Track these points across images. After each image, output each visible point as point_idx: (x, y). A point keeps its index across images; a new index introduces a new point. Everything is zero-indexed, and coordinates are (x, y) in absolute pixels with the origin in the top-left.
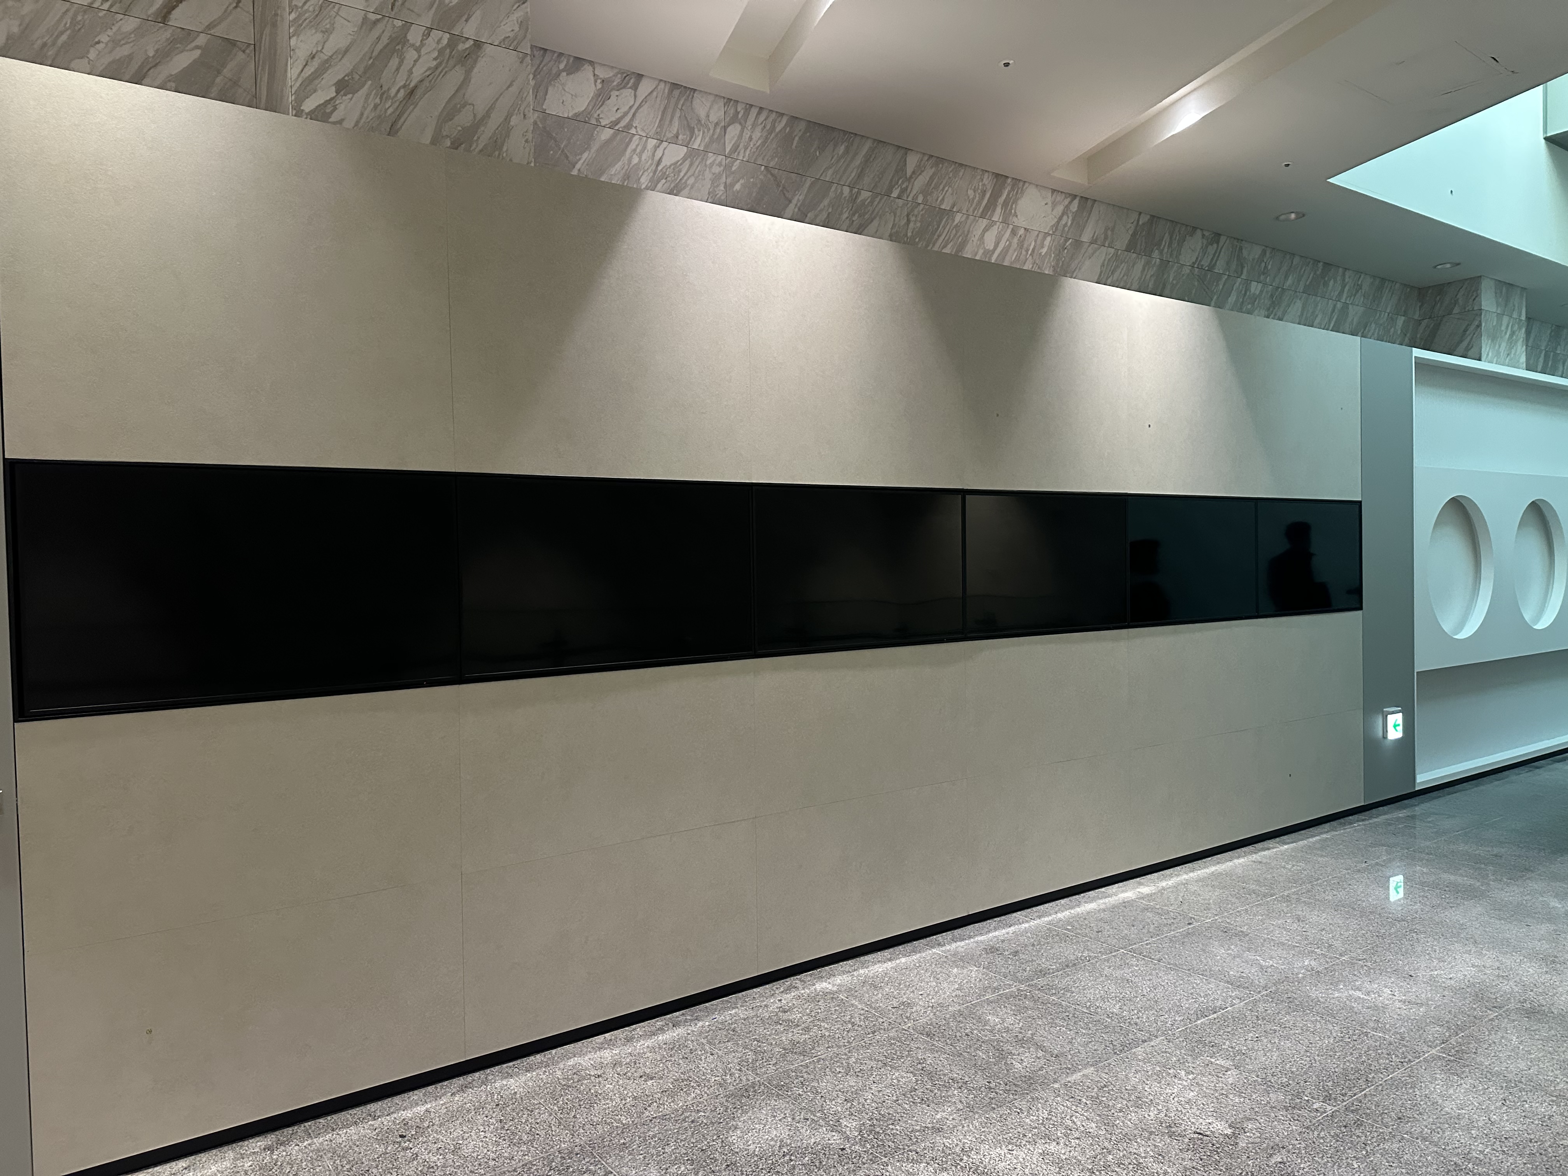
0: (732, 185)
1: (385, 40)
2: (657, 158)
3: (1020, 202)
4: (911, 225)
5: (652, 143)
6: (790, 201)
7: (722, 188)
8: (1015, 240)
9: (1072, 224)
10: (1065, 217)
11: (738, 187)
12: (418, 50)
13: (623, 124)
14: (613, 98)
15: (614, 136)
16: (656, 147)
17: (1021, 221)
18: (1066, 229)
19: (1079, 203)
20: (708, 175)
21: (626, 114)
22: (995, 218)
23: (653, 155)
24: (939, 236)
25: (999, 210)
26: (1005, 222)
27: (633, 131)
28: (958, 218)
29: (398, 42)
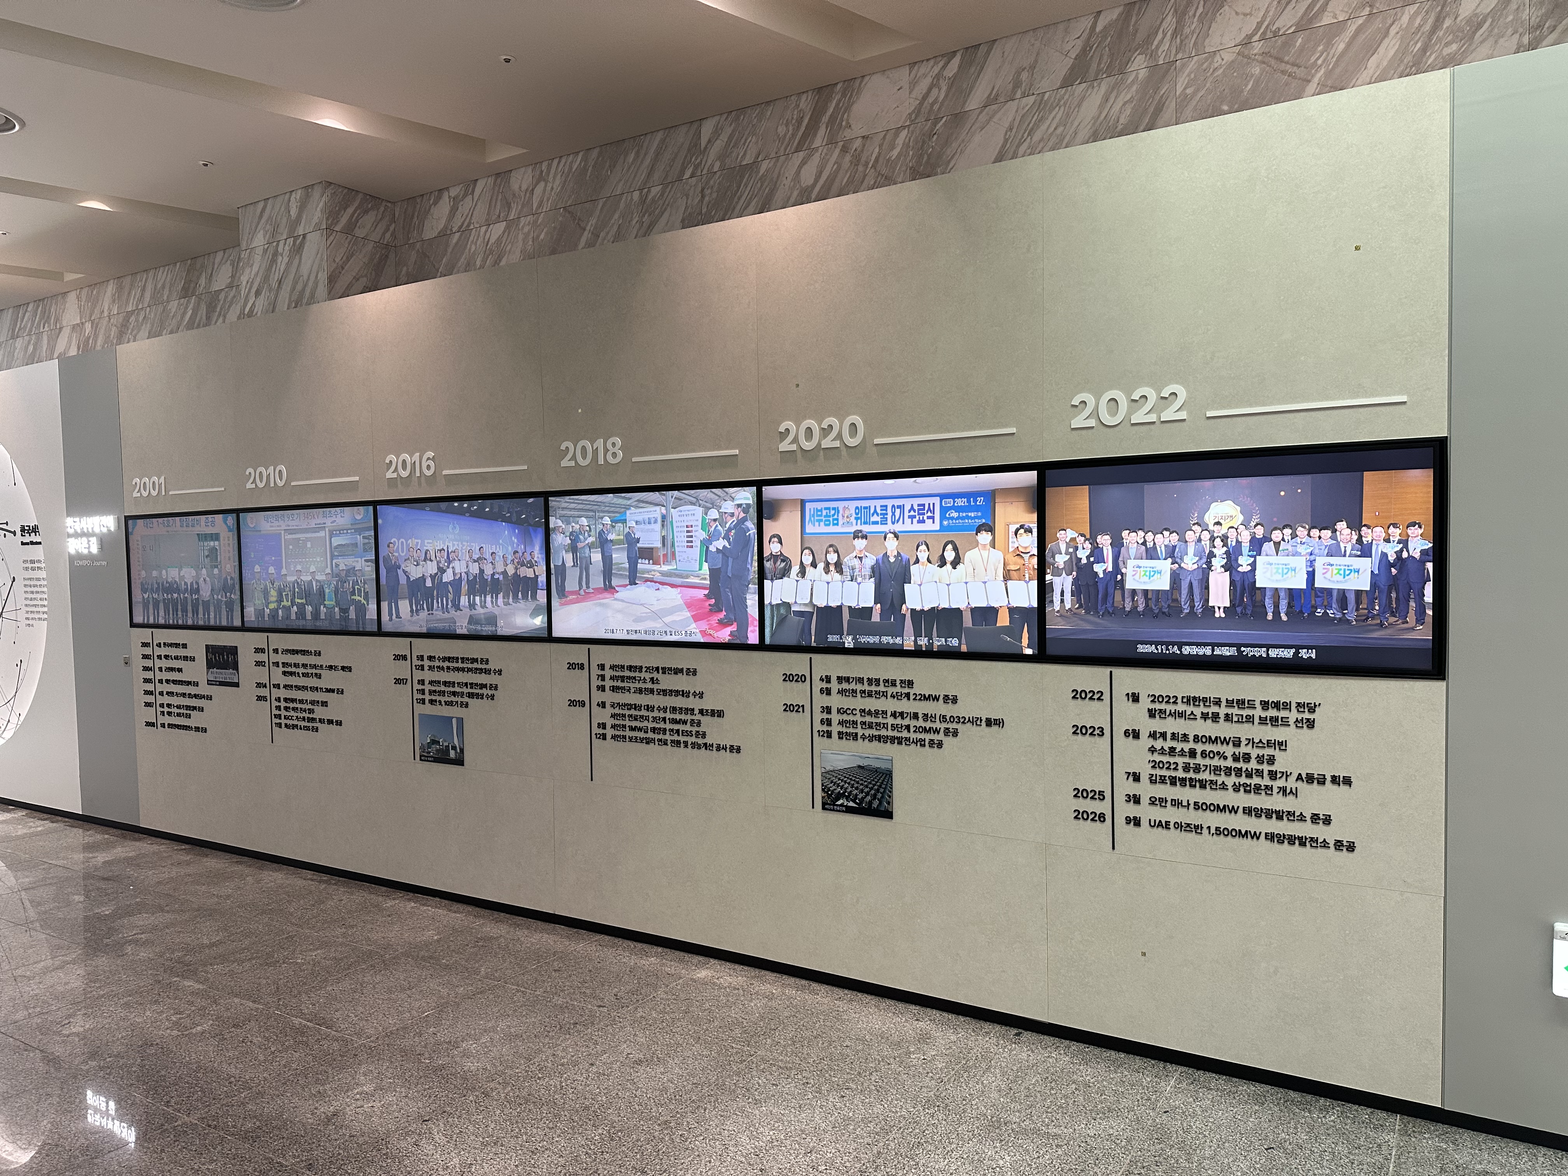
3: (855, 107)
4: (707, 199)
8: (848, 158)
9: (946, 96)
10: (935, 92)
12: (282, 256)
13: (466, 224)
17: (858, 129)
18: (936, 107)
19: (962, 60)
22: (817, 142)
23: (484, 239)
24: (739, 199)
25: (822, 131)
26: (831, 141)
27: (472, 227)
28: (764, 166)
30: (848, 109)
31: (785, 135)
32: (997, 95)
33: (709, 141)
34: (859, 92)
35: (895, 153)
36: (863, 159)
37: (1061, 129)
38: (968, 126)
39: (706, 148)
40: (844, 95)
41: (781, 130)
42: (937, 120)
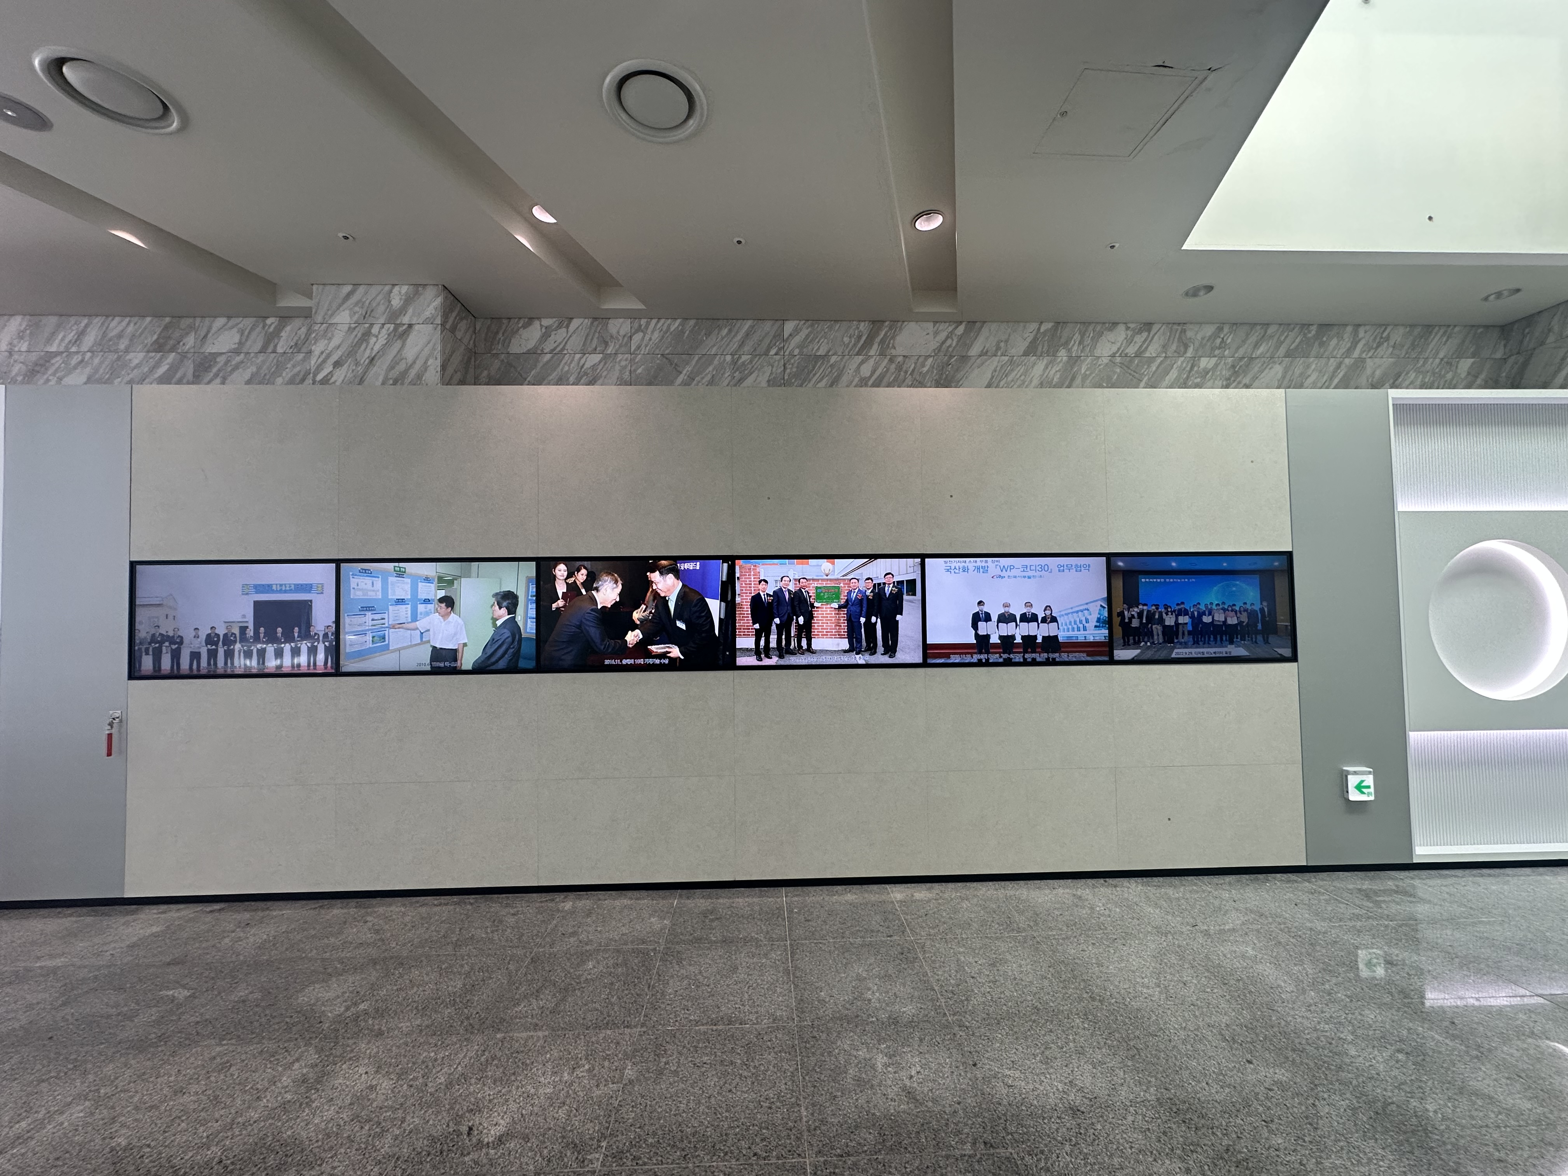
0: (635, 370)
1: (359, 335)
2: (581, 364)
3: (898, 338)
4: (788, 371)
5: (578, 356)
6: (681, 373)
7: (627, 373)
8: (893, 366)
9: (957, 344)
10: (949, 342)
11: (639, 371)
13: (558, 349)
14: (552, 336)
15: (552, 357)
16: (581, 358)
17: (899, 351)
18: (951, 349)
19: (966, 328)
20: (617, 367)
21: (560, 344)
22: (872, 353)
23: (579, 363)
24: (814, 375)
25: (875, 346)
26: (882, 354)
27: (565, 352)
28: (833, 359)
29: (367, 334)
30: (893, 338)
31: (849, 344)
32: (987, 352)
33: (790, 335)
34: (901, 329)
35: (925, 369)
36: (904, 369)
37: (1022, 378)
38: (969, 364)
39: (788, 338)
40: (890, 328)
41: (846, 340)
42: (951, 357)
